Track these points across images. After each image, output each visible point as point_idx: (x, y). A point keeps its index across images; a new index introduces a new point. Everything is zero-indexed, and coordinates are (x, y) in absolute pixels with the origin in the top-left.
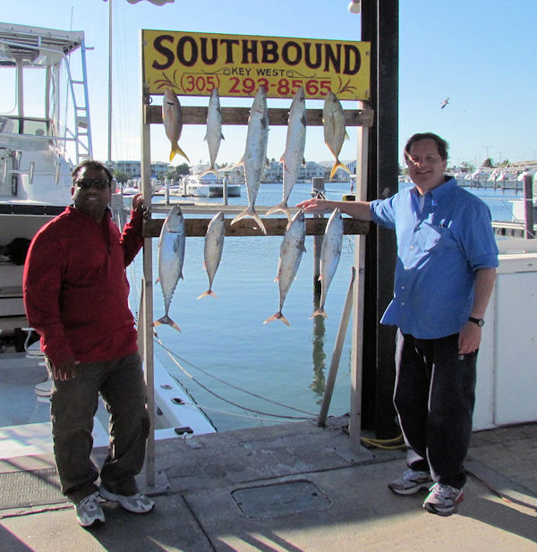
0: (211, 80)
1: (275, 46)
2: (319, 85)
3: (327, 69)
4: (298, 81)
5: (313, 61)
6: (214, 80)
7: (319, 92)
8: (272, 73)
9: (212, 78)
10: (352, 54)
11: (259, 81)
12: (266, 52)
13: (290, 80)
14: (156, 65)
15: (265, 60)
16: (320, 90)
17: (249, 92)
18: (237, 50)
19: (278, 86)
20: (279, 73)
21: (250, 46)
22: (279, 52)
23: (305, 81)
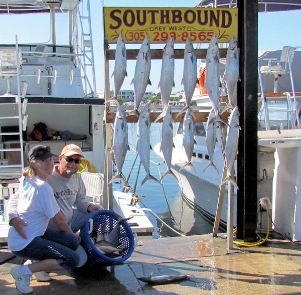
0: (142, 34)
1: (180, 13)
2: (206, 35)
3: (211, 25)
4: (194, 33)
5: (203, 20)
6: (145, 34)
7: (206, 39)
8: (178, 29)
9: (143, 33)
10: (227, 16)
11: (170, 34)
12: (174, 17)
13: (189, 33)
14: (112, 27)
15: (174, 21)
16: (207, 37)
17: (164, 40)
18: (158, 16)
19: (182, 36)
20: (183, 28)
21: (165, 13)
22: (182, 16)
23: (198, 32)
